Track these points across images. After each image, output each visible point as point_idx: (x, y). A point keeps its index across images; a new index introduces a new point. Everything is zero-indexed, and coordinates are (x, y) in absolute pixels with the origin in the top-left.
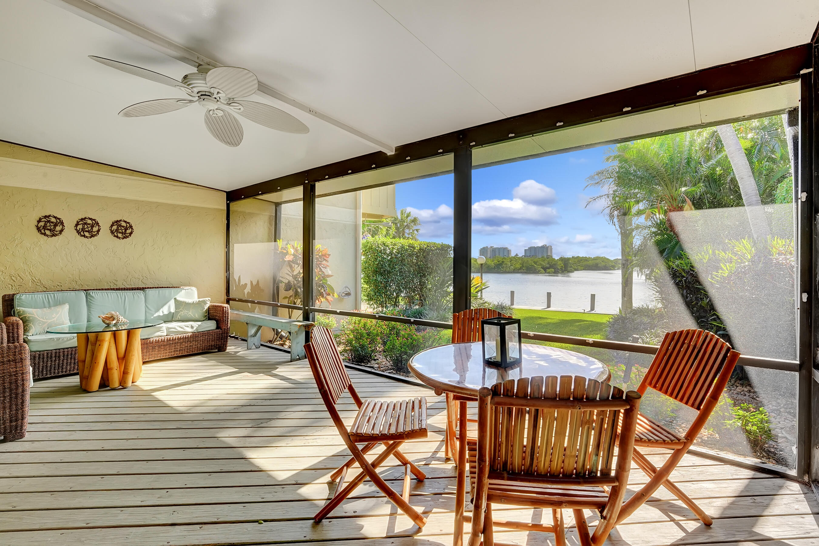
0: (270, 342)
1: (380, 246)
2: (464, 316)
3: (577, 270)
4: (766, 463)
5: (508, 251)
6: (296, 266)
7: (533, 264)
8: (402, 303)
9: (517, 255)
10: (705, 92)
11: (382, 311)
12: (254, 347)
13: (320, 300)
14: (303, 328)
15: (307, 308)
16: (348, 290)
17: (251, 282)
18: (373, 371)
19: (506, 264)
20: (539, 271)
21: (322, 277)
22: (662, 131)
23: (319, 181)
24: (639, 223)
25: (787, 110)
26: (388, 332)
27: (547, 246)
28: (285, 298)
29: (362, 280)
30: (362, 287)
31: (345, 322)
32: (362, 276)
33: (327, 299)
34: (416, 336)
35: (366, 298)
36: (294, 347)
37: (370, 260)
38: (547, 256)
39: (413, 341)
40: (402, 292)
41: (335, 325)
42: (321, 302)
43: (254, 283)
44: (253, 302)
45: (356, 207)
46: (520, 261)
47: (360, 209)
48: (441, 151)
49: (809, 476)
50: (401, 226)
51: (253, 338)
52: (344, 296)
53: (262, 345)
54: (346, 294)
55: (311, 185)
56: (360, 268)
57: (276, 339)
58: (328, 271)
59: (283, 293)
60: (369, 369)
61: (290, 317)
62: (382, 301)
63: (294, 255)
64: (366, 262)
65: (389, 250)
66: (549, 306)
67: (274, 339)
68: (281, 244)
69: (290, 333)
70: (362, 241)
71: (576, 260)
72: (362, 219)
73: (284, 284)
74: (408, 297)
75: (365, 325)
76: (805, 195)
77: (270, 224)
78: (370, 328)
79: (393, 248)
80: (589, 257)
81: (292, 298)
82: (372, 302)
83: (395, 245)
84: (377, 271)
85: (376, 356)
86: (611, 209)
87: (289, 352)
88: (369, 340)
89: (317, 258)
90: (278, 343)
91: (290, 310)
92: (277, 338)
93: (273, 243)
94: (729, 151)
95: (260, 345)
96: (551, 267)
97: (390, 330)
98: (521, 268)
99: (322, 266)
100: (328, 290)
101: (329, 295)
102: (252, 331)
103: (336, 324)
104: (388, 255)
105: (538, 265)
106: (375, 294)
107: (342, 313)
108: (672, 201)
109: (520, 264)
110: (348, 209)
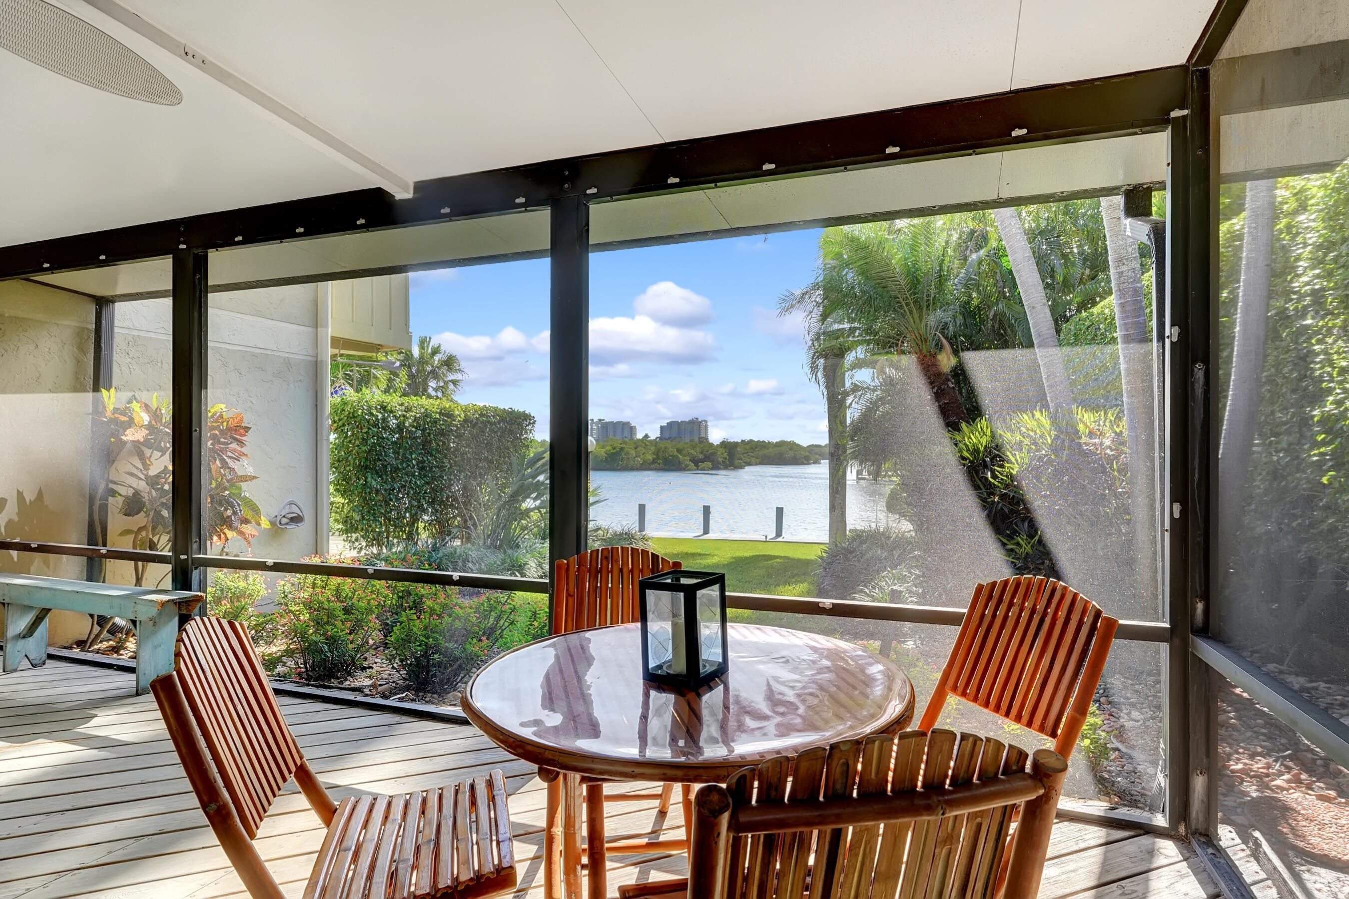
0: (81, 644)
1: (375, 412)
2: (579, 564)
3: (749, 464)
4: (1117, 808)
5: (632, 428)
6: (157, 454)
7: (676, 453)
8: (424, 535)
9: (646, 436)
10: (1025, 131)
11: (379, 554)
12: (26, 664)
13: (222, 536)
14: (174, 609)
15: (183, 557)
16: (295, 509)
17: (20, 495)
18: (360, 698)
19: (628, 453)
20: (687, 466)
21: (228, 481)
22: (934, 207)
23: (216, 246)
24: (857, 383)
25: (1123, 190)
26: (394, 602)
27: (700, 420)
28: (127, 532)
29: (332, 488)
30: (332, 503)
31: (289, 585)
32: (332, 478)
33: (241, 533)
34: (461, 608)
35: (340, 526)
36: (145, 655)
37: (350, 442)
38: (699, 438)
39: (454, 620)
40: (424, 511)
41: (263, 593)
42: (227, 539)
43: (29, 497)
44: (24, 547)
45: (315, 320)
46: (653, 448)
47: (327, 327)
48: (521, 200)
49: (1186, 825)
50: (418, 371)
51: (21, 643)
52: (287, 524)
53: (51, 657)
54: (292, 520)
55: (196, 256)
56: (326, 459)
57: (97, 636)
58: (244, 467)
59: (116, 522)
60: (350, 696)
61: (139, 581)
62: (380, 532)
63: (149, 427)
64: (338, 447)
65: (395, 421)
66: (706, 531)
67: (92, 636)
68: (113, 400)
69: (134, 622)
70: (330, 401)
71: (747, 447)
72: (330, 351)
73: (120, 500)
74: (438, 521)
75: (338, 590)
76: (1176, 330)
77: (82, 349)
78: (350, 594)
79: (404, 416)
80: (769, 442)
81: (144, 534)
82: (354, 536)
83: (408, 410)
84: (366, 467)
85: (366, 659)
86: (814, 355)
87: (132, 670)
88: (348, 624)
89: (214, 437)
90: (104, 645)
91: (140, 563)
92: (100, 633)
93: (90, 395)
94: (1014, 260)
95: (44, 657)
96: (707, 458)
97: (399, 597)
98: (654, 462)
99: (230, 454)
100: (246, 512)
101: (247, 522)
102: (20, 624)
103: (266, 589)
104: (393, 431)
105: (685, 456)
106: (363, 518)
107: (279, 567)
108: (920, 343)
109: (653, 453)
110: (295, 327)
